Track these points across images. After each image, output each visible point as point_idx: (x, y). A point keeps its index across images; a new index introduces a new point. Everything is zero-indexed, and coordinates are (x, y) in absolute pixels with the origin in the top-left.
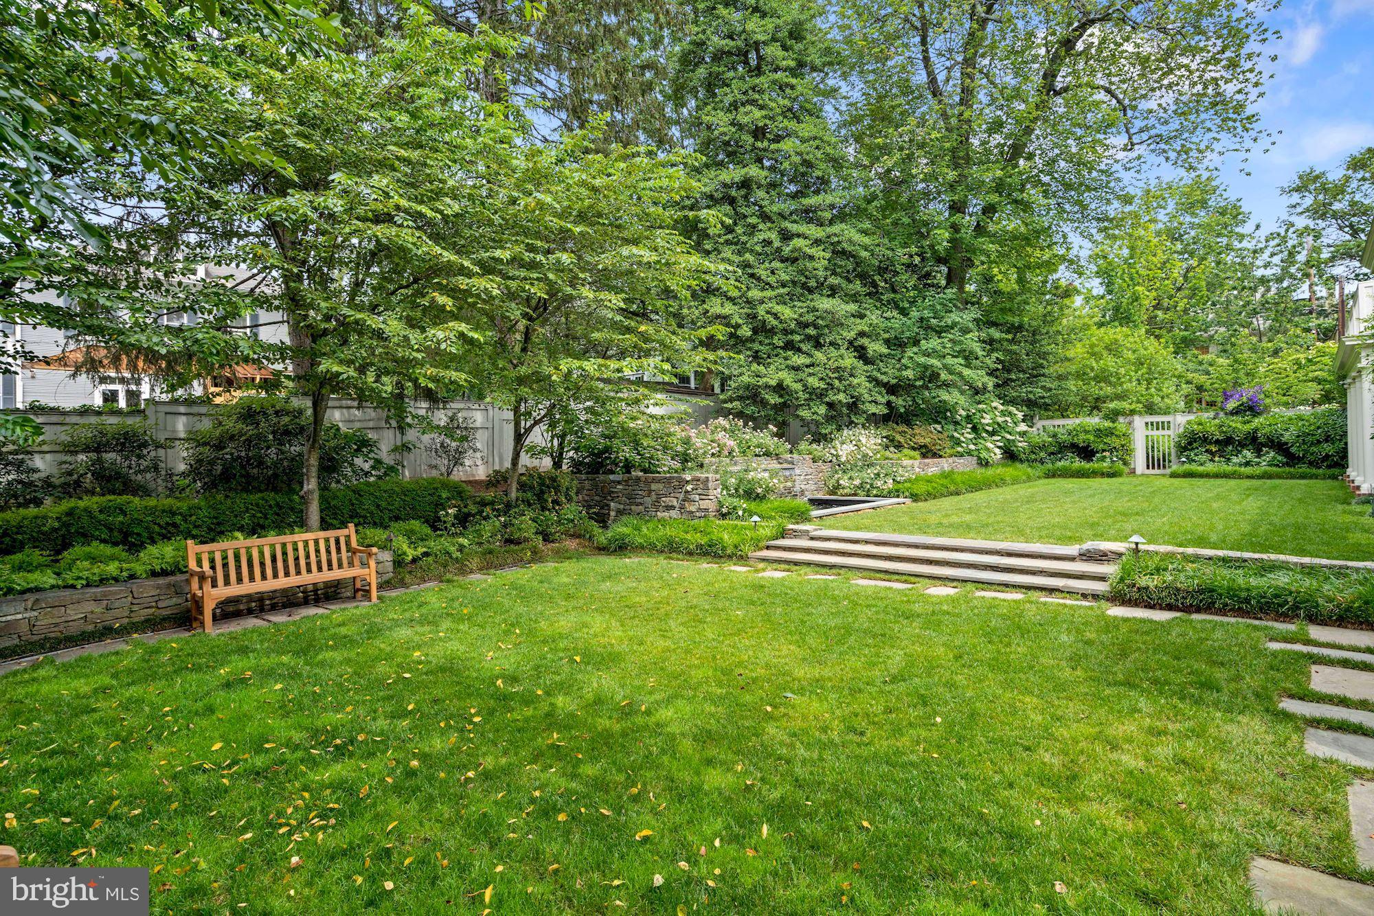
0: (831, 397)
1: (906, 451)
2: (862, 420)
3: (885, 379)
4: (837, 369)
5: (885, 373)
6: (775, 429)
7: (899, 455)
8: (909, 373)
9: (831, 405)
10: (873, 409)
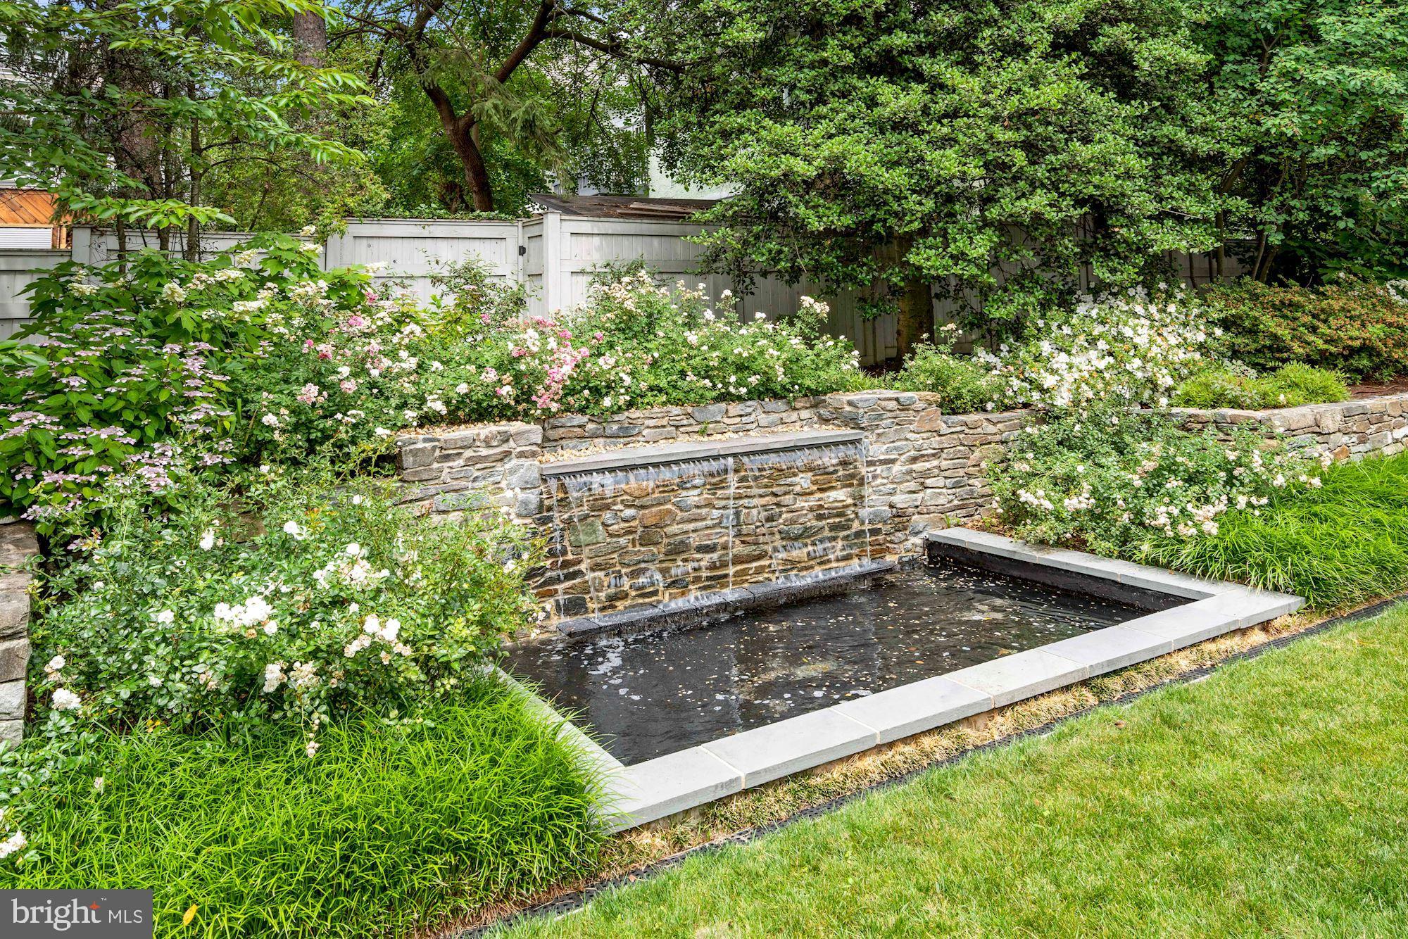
0: (1010, 205)
1: (1294, 370)
2: (1129, 273)
3: (1203, 145)
4: (1021, 118)
5: (1204, 130)
6: (822, 308)
7: (1268, 384)
8: (1287, 123)
9: (1008, 229)
10: (1166, 239)
